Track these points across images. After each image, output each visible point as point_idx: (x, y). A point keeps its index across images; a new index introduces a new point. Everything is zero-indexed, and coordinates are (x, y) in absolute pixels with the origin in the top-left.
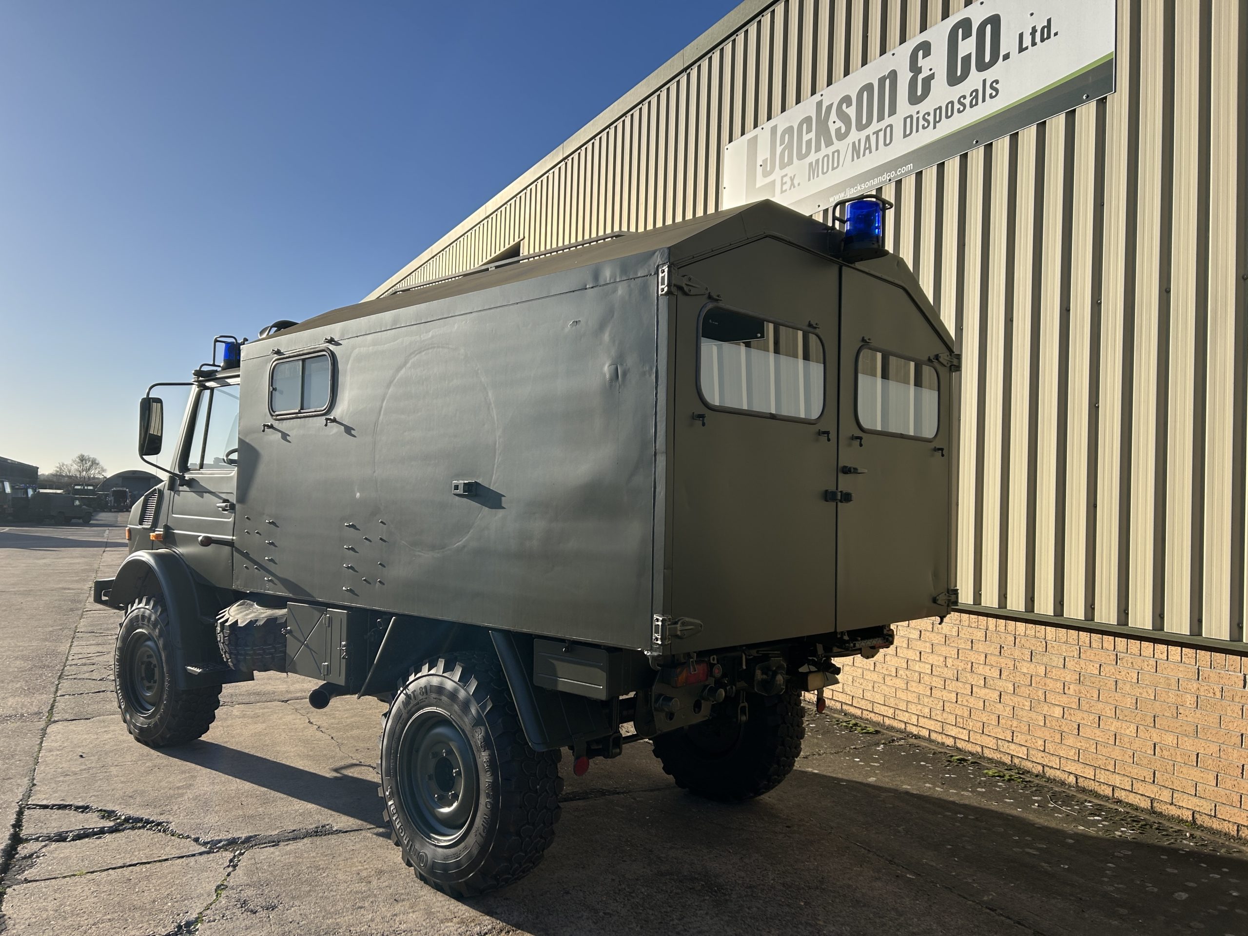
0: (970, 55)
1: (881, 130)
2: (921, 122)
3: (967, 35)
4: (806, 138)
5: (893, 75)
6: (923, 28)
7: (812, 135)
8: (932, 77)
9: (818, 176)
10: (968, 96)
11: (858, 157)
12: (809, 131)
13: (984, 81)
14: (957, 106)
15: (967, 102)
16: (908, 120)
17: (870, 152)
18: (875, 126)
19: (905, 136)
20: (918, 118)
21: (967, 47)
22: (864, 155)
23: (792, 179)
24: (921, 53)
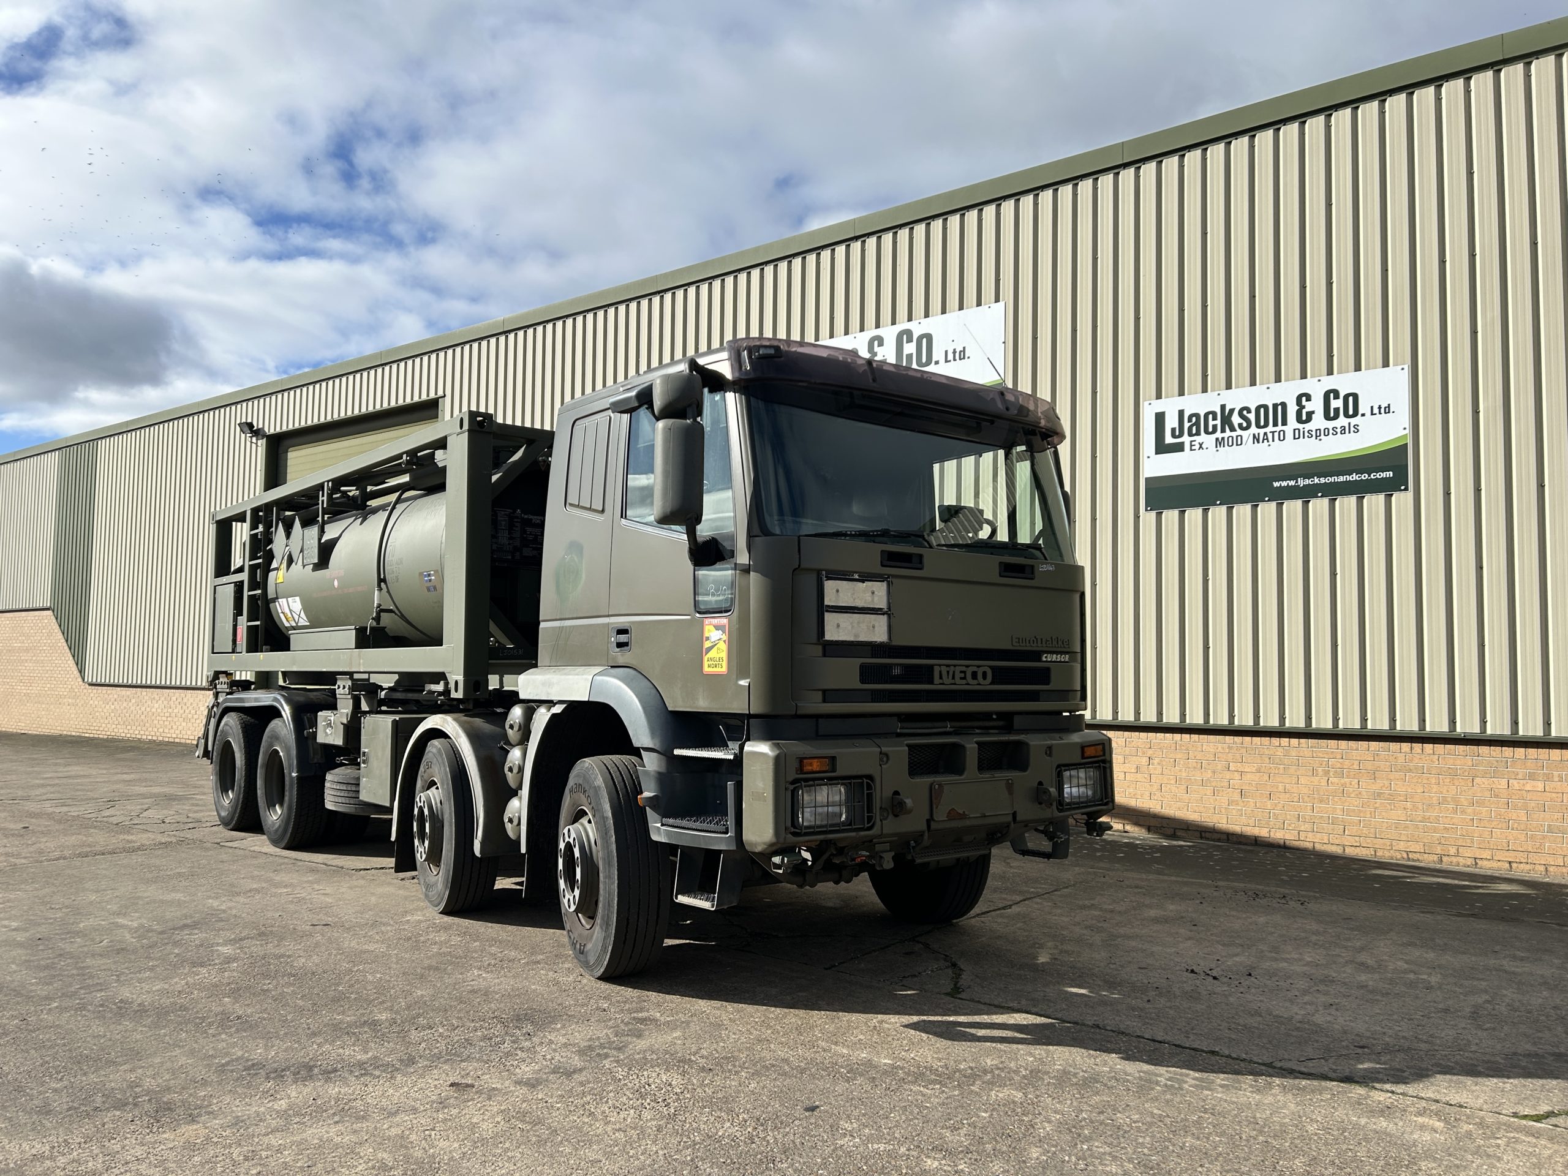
3: (910, 340)
6: (878, 326)
24: (876, 343)
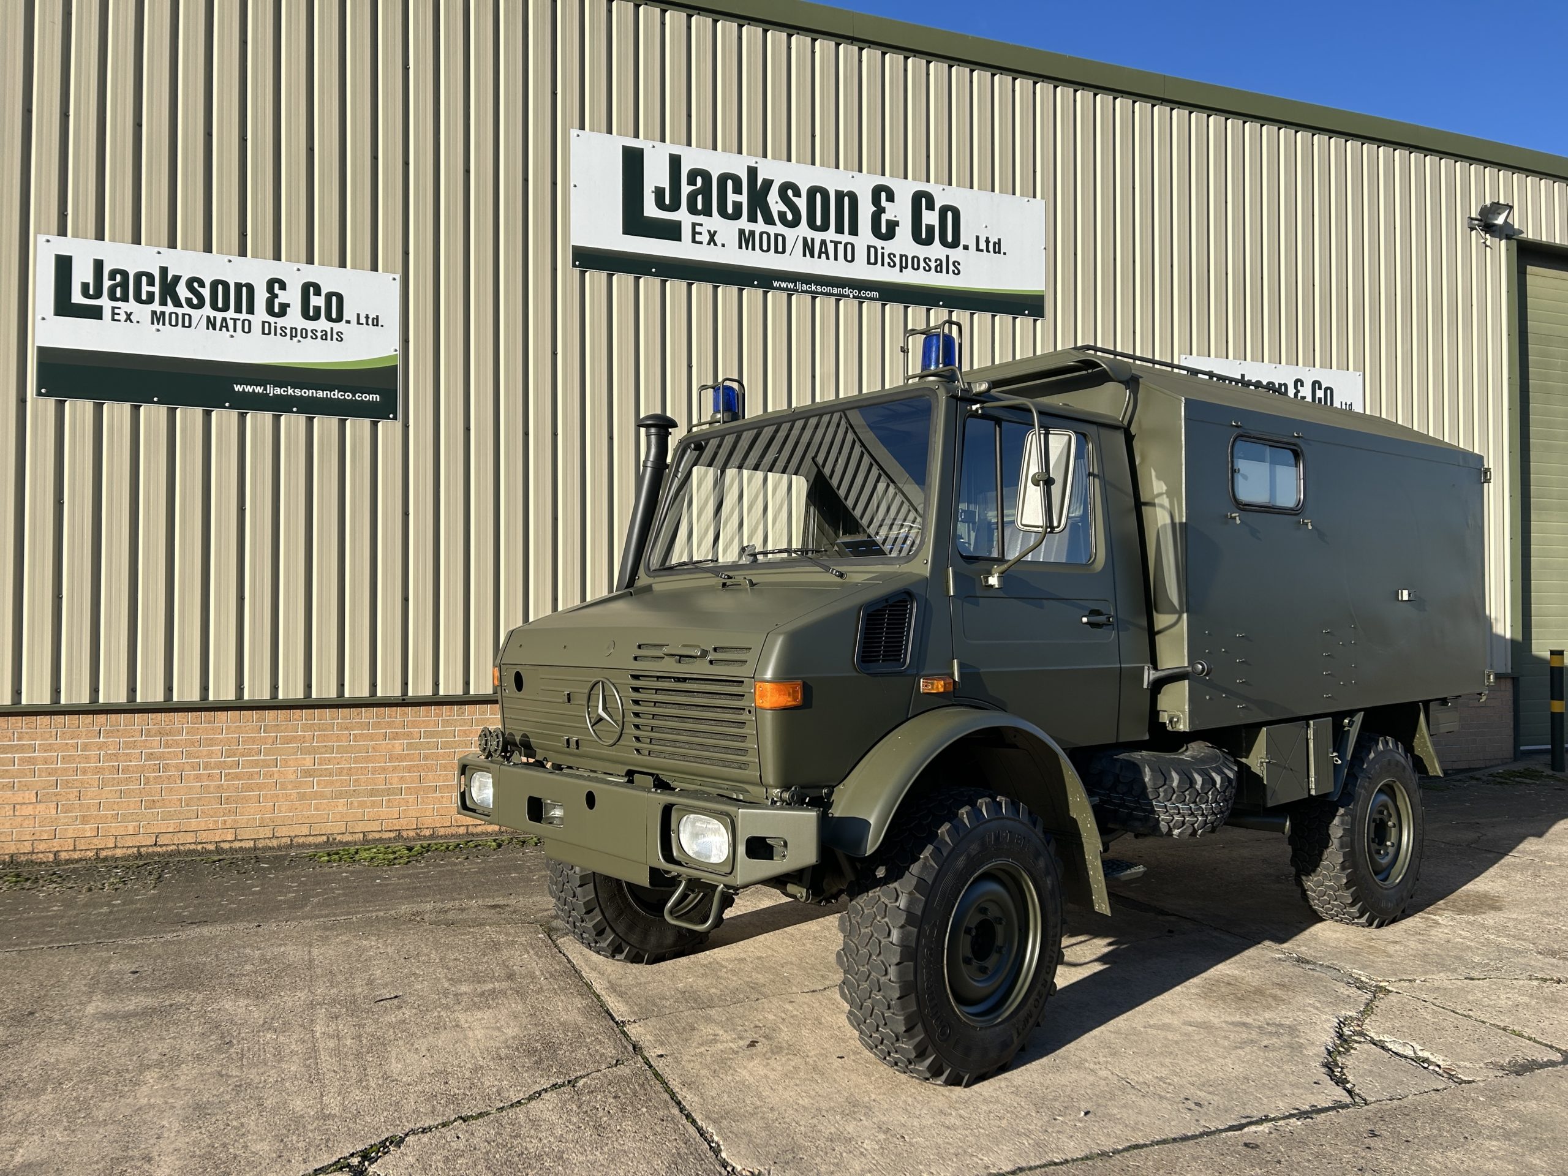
0: (933, 227)
1: (841, 243)
2: (887, 260)
3: (930, 206)
4: (731, 197)
5: (853, 198)
6: (883, 172)
7: (743, 198)
8: (897, 224)
9: (753, 249)
10: (933, 260)
11: (812, 256)
12: (738, 190)
13: (947, 257)
14: (922, 264)
15: (933, 265)
16: (872, 250)
17: (828, 258)
18: (831, 235)
19: (869, 263)
20: (883, 254)
21: (930, 218)
22: (819, 257)
23: (712, 236)
24: (883, 195)
